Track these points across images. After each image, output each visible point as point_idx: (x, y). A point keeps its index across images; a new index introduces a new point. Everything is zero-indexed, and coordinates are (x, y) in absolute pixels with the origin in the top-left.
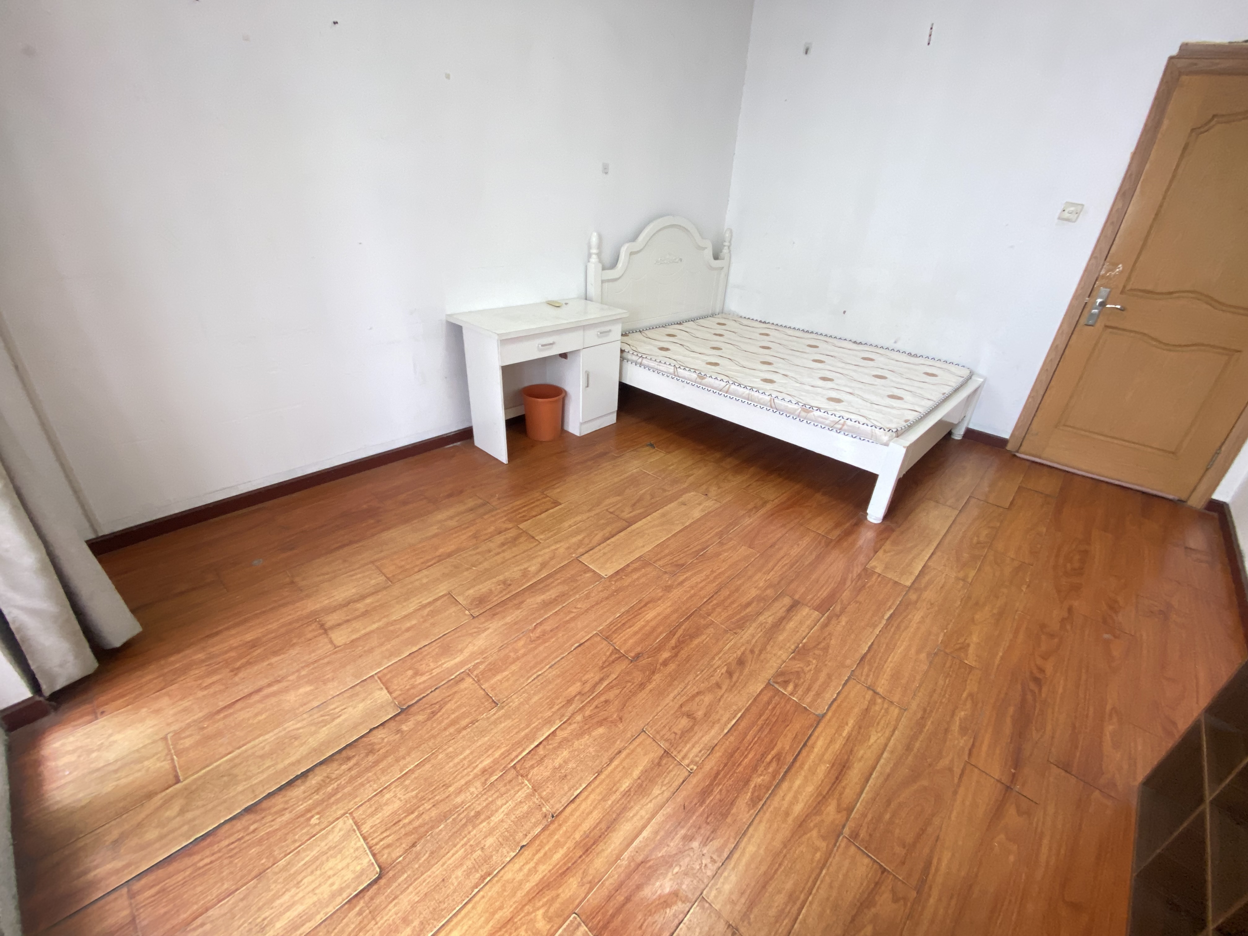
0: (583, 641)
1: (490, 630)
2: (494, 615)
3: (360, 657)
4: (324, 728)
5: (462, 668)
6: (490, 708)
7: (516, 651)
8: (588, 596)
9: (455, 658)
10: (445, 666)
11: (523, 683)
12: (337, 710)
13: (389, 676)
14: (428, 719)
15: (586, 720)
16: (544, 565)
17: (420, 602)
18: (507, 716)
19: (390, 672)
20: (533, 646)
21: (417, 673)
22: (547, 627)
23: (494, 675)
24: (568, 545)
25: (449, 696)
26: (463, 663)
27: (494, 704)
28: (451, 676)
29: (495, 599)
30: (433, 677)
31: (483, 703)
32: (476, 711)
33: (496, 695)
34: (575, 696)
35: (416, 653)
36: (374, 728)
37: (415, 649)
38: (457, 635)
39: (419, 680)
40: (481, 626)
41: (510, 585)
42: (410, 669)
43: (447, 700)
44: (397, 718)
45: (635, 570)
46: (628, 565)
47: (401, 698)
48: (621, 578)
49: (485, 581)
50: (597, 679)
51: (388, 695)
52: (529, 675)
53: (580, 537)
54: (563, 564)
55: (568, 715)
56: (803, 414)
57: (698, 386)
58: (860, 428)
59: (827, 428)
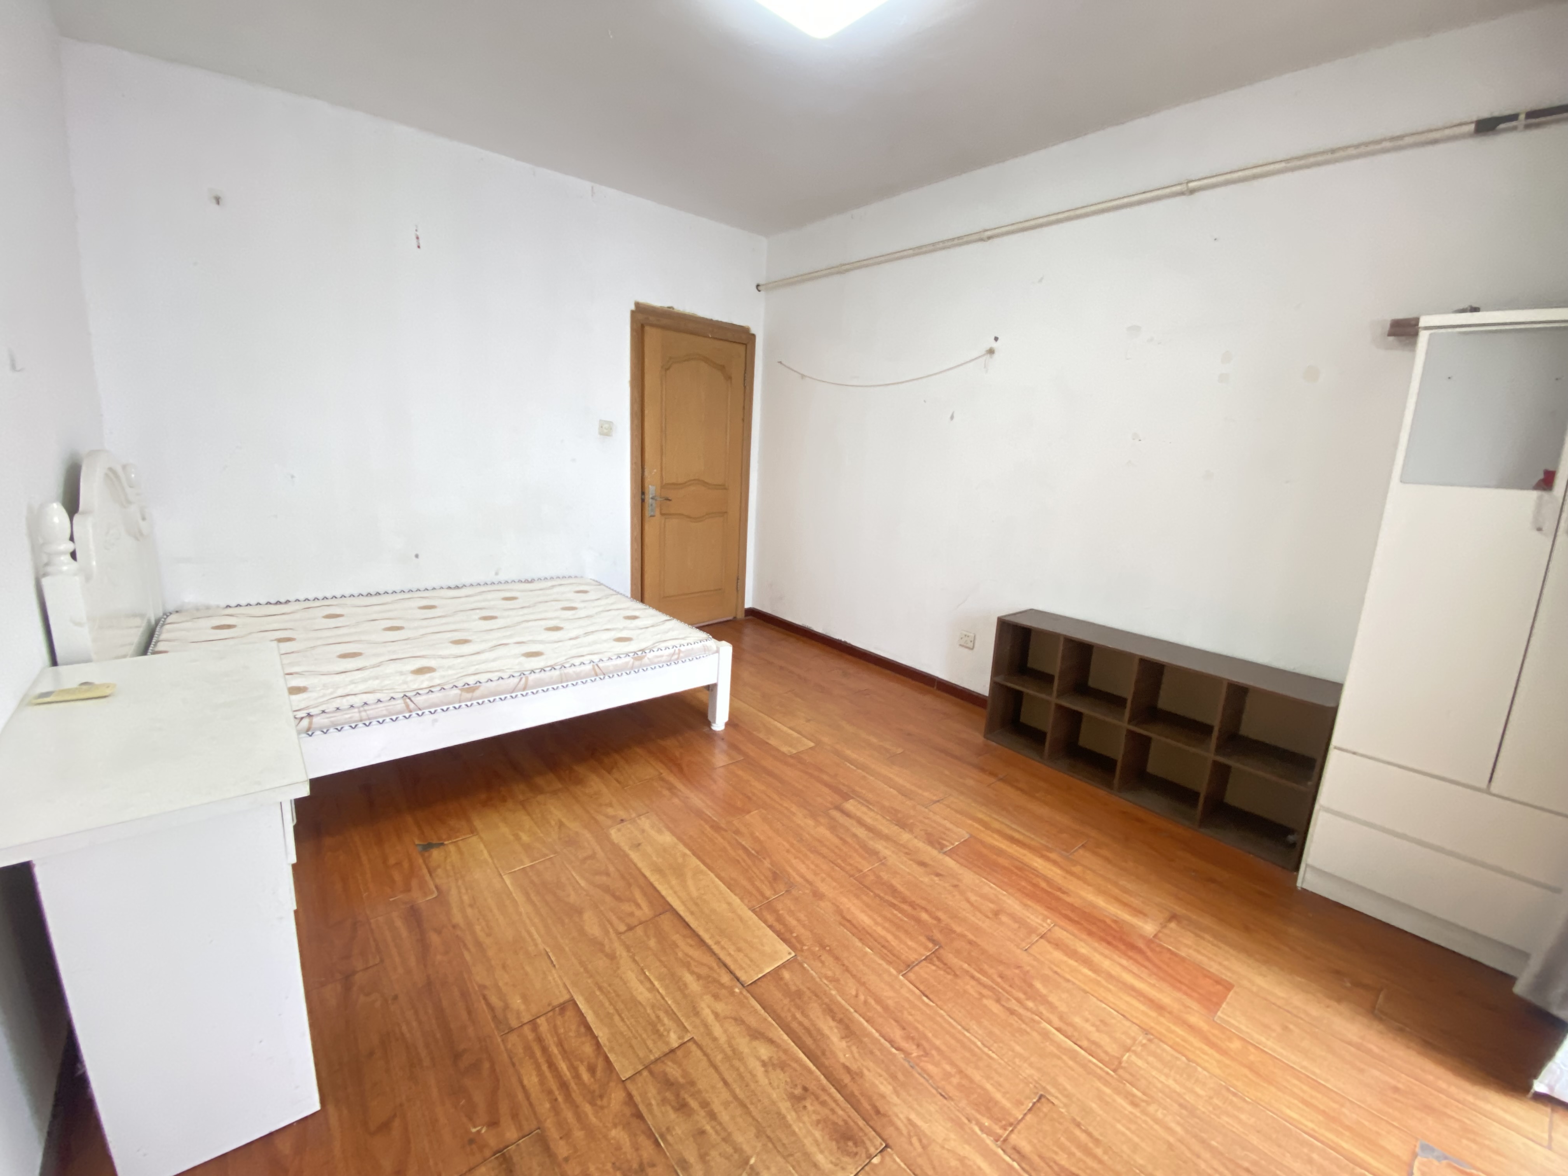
0: (917, 992)
1: (913, 1117)
2: (878, 1112)
5: (996, 1154)
6: (1050, 1105)
7: (947, 1076)
8: (834, 980)
9: (979, 1168)
11: (1000, 1064)
16: (756, 1035)
18: (1056, 1085)
23: (996, 1103)
24: (708, 998)
26: (986, 1153)
27: (1043, 1100)
29: (840, 1112)
31: (1046, 1115)
32: (1060, 1123)
33: (1028, 1098)
34: (1003, 1006)
40: (905, 1132)
41: (805, 1089)
45: (780, 919)
46: (771, 927)
48: (797, 938)
50: (973, 983)
54: (759, 1007)
56: (637, 663)
57: (469, 704)
58: (692, 649)
59: (665, 665)
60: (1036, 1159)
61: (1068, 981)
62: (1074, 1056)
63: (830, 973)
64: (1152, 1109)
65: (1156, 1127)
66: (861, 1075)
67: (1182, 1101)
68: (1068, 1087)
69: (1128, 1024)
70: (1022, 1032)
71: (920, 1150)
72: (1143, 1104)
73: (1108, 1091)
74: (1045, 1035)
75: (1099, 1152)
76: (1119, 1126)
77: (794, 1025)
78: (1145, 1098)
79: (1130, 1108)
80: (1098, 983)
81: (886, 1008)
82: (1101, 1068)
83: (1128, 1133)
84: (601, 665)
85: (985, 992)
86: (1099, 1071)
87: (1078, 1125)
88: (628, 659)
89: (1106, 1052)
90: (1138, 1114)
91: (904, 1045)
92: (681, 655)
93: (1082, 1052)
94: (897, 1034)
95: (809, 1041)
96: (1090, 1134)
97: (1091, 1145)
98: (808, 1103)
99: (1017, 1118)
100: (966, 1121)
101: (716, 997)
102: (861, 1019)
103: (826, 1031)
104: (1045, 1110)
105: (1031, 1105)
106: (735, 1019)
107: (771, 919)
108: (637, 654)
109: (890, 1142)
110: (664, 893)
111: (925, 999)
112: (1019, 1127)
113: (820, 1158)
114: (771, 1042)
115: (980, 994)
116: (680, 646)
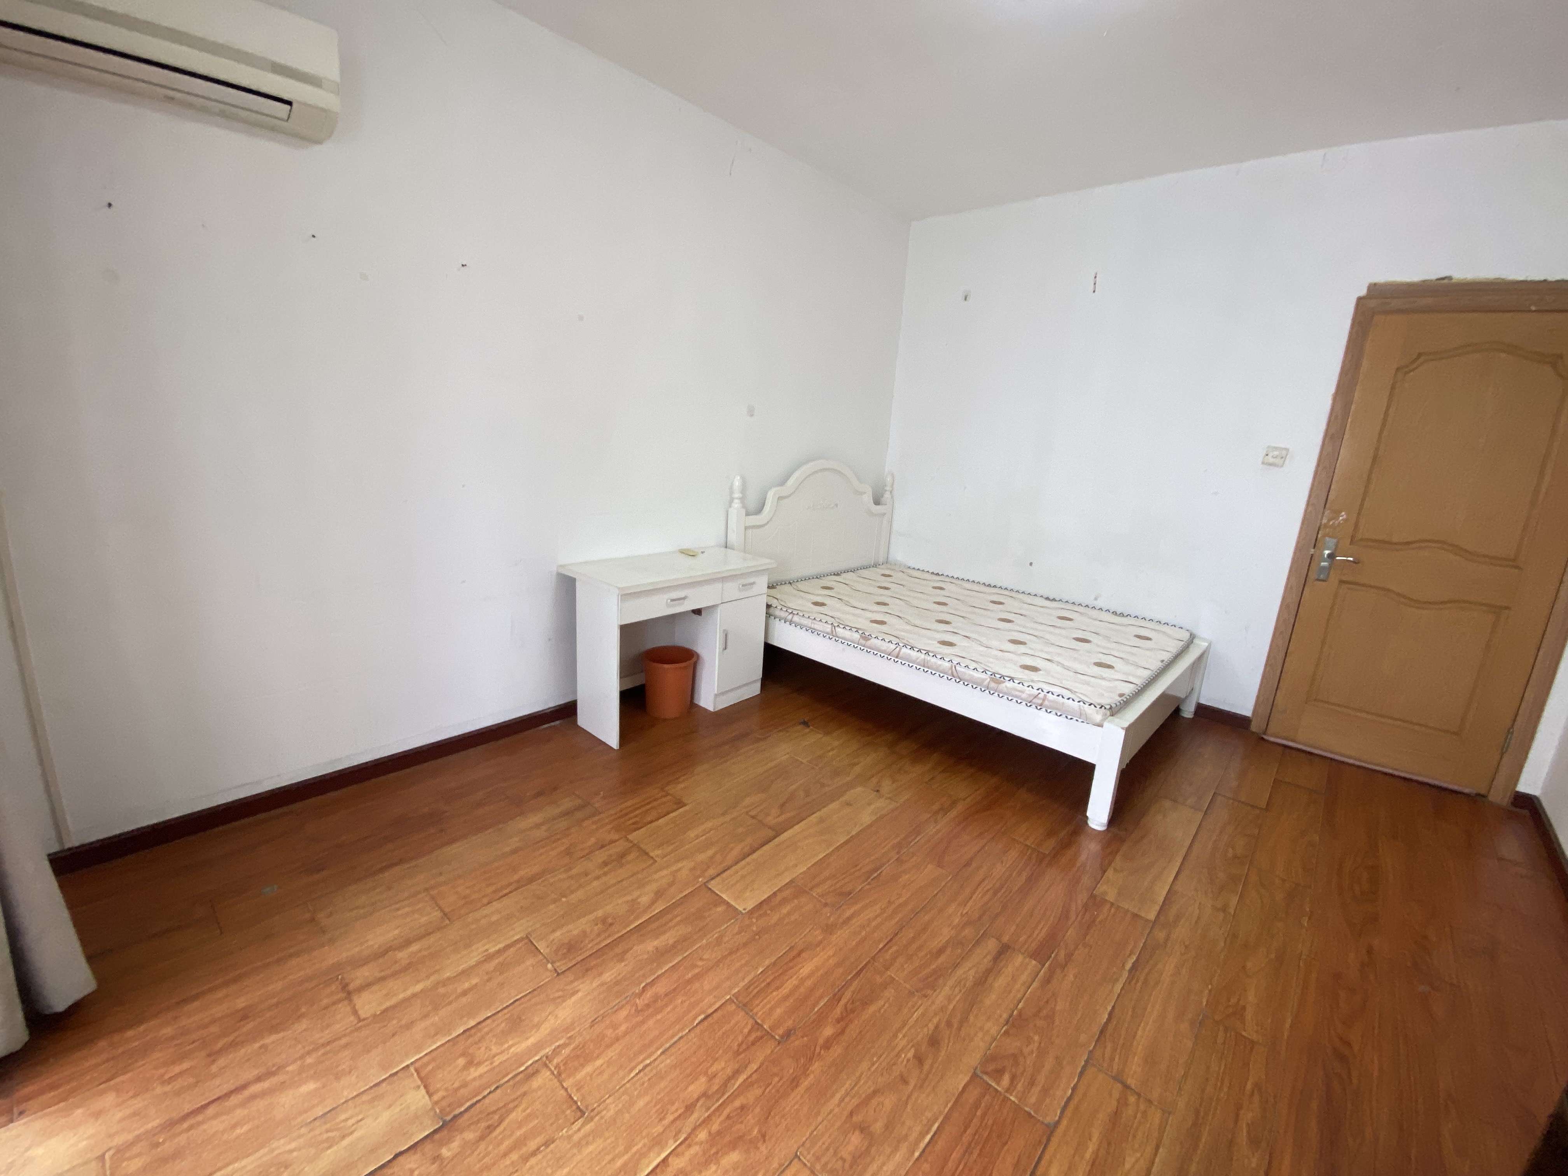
0: (710, 1011)
1: (580, 994)
2: (587, 970)
3: (393, 1035)
4: (329, 1152)
5: (536, 1055)
6: (572, 1120)
7: (615, 1027)
8: (719, 941)
9: (527, 1039)
10: (512, 1050)
11: (623, 1078)
12: (350, 1122)
13: (430, 1067)
14: (482, 1138)
15: (714, 1138)
16: (659, 894)
17: (487, 950)
18: (595, 1134)
19: (434, 1060)
20: (640, 1018)
21: (471, 1063)
22: (661, 988)
23: (583, 1066)
24: (693, 864)
25: (514, 1100)
26: (539, 1046)
27: (579, 1114)
28: (520, 1066)
29: (590, 946)
30: (494, 1068)
31: (564, 1112)
32: (552, 1124)
33: (583, 1099)
34: (698, 1100)
35: (473, 1031)
36: (401, 1153)
37: (472, 1023)
38: (533, 1001)
39: (474, 1073)
40: (569, 987)
41: (611, 925)
42: (463, 1054)
43: (511, 1105)
44: (437, 1137)
45: (785, 901)
46: (775, 894)
47: (444, 1104)
48: (765, 914)
49: (579, 918)
50: (729, 1071)
51: (427, 1097)
52: (633, 1064)
53: (710, 853)
54: (684, 894)
55: (687, 1129)
56: (992, 685)
57: (862, 648)
59: (1024, 703)
60: (524, 1088)
63: (726, 939)
66: (621, 960)
68: (591, 1148)
71: (552, 996)
74: (658, 1142)
75: (514, 1156)
77: (669, 916)
81: (689, 982)
84: (958, 667)
87: (546, 1144)
91: (649, 994)
95: (653, 925)
96: (534, 1153)
97: (524, 1150)
98: (600, 926)
99: (564, 1080)
100: (569, 1035)
102: (676, 961)
103: (663, 938)
104: (568, 1112)
105: (575, 1098)
106: (673, 881)
108: (1004, 679)
109: (562, 976)
110: (796, 827)
111: (702, 1016)
112: (556, 1080)
113: (558, 934)
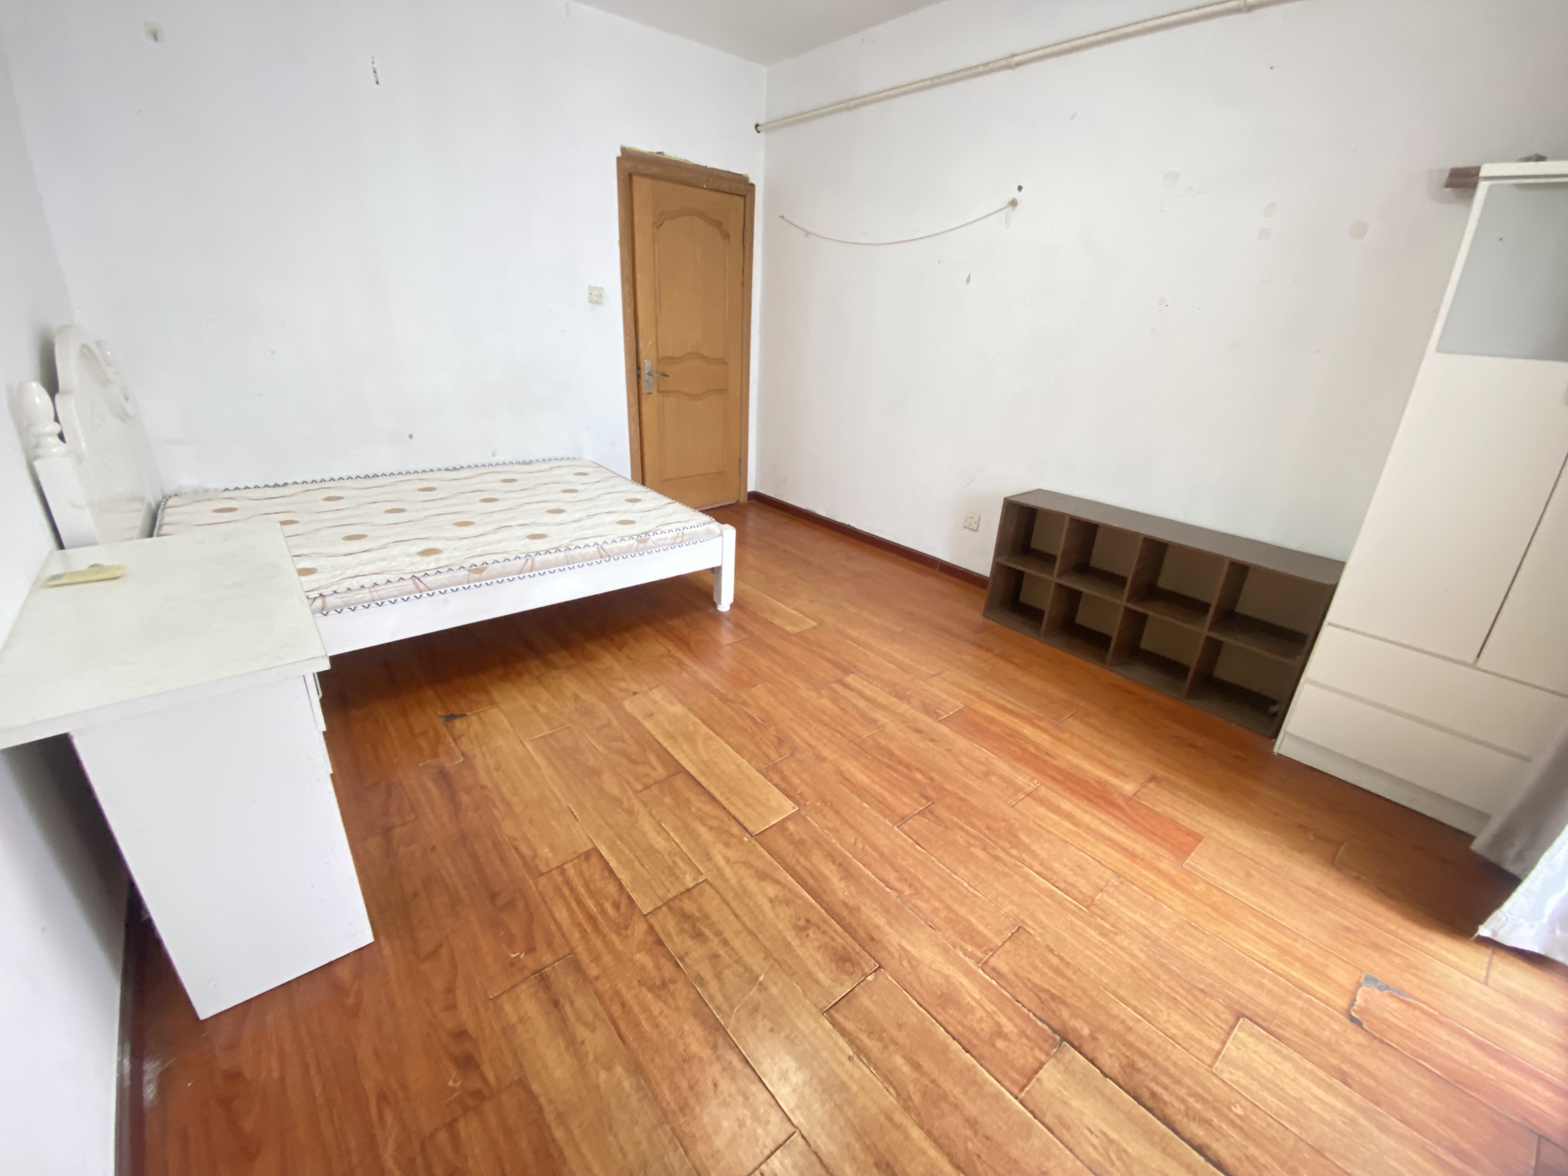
0: (911, 841)
1: (904, 943)
2: (873, 939)
4: (1129, 1150)
6: (1028, 934)
7: (936, 911)
8: (835, 831)
9: (961, 984)
10: (977, 996)
11: (983, 901)
12: (1095, 1141)
13: (1015, 1075)
14: (1064, 1003)
16: (763, 876)
17: (850, 1058)
18: (1033, 917)
19: (1006, 1074)
21: (999, 1033)
23: (979, 933)
24: (720, 847)
25: (1024, 983)
27: (1021, 930)
28: (992, 985)
29: (839, 940)
30: (999, 1009)
31: (1023, 942)
32: (1035, 949)
33: (1008, 928)
35: (965, 1043)
36: (1102, 1072)
37: (956, 1046)
38: (918, 987)
39: (1008, 1027)
40: (897, 955)
42: (993, 1045)
43: (1030, 985)
44: (1076, 1043)
45: (784, 778)
46: (776, 785)
47: (1046, 1046)
48: (800, 794)
51: (1046, 1066)
54: (767, 855)
56: (641, 546)
57: (478, 584)
58: (696, 532)
59: (669, 548)
60: (1011, 977)
61: (1050, 832)
62: (1051, 895)
63: (830, 825)
64: (1118, 939)
65: (1122, 953)
66: (859, 909)
67: (1146, 932)
68: (1044, 919)
69: (1103, 869)
70: (1006, 875)
71: (909, 969)
72: (1112, 935)
73: (1081, 924)
74: (1026, 877)
75: (1069, 973)
76: (1088, 952)
77: (798, 868)
78: (1113, 929)
79: (1099, 938)
80: (1078, 835)
81: (882, 855)
82: (1076, 906)
83: (1096, 958)
84: (606, 547)
85: (972, 841)
86: (1073, 907)
87: (1052, 951)
88: (632, 542)
89: (1081, 893)
90: (1106, 943)
91: (898, 885)
92: (685, 538)
93: (1059, 892)
94: (892, 877)
95: (811, 881)
96: (1061, 959)
97: (1061, 966)
98: (811, 932)
99: (997, 945)
100: (951, 947)
101: (727, 845)
102: (859, 864)
103: (827, 872)
104: (1022, 939)
105: (1010, 934)
106: (744, 863)
107: (777, 779)
108: (641, 537)
109: (883, 963)
110: (677, 757)
111: (917, 847)
112: (998, 952)
113: (821, 976)
114: (777, 882)
115: (968, 843)
116: (684, 529)
